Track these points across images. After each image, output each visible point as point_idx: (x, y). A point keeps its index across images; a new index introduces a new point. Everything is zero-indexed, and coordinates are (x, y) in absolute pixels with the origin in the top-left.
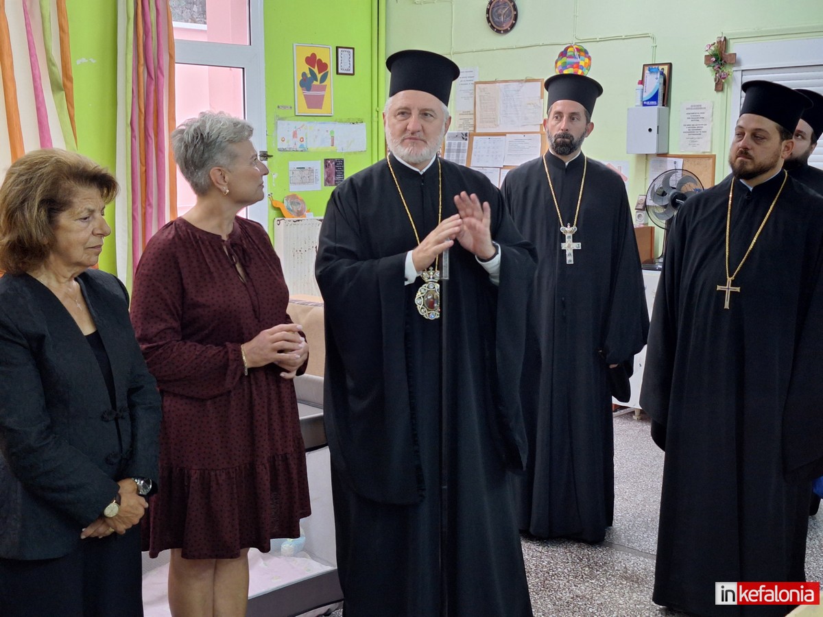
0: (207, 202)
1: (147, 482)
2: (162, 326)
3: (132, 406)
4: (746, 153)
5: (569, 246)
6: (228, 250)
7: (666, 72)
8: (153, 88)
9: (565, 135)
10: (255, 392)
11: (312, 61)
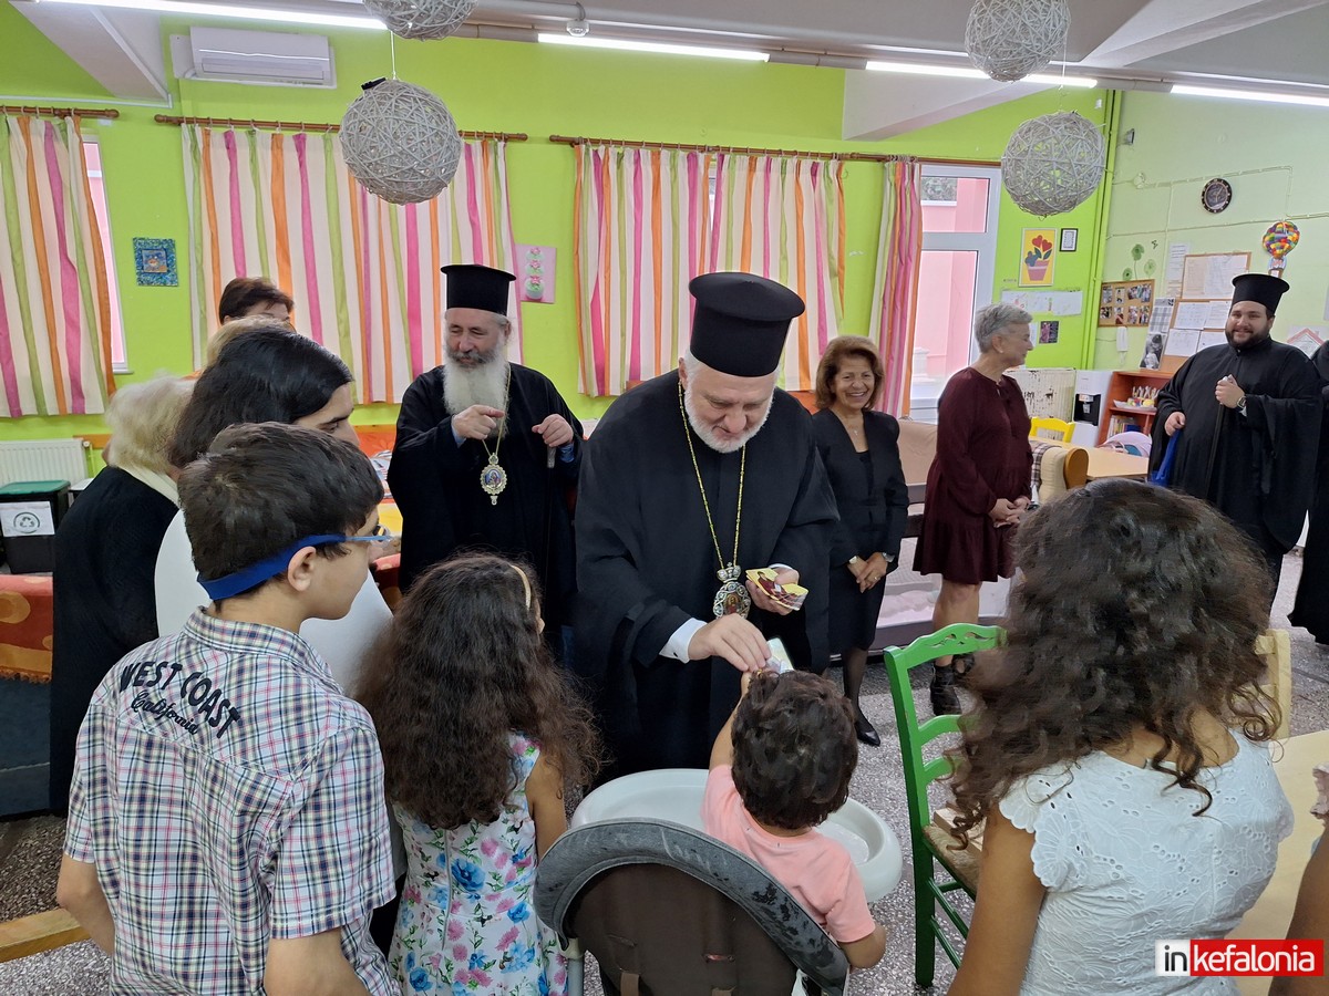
0: (988, 358)
11: (1038, 241)
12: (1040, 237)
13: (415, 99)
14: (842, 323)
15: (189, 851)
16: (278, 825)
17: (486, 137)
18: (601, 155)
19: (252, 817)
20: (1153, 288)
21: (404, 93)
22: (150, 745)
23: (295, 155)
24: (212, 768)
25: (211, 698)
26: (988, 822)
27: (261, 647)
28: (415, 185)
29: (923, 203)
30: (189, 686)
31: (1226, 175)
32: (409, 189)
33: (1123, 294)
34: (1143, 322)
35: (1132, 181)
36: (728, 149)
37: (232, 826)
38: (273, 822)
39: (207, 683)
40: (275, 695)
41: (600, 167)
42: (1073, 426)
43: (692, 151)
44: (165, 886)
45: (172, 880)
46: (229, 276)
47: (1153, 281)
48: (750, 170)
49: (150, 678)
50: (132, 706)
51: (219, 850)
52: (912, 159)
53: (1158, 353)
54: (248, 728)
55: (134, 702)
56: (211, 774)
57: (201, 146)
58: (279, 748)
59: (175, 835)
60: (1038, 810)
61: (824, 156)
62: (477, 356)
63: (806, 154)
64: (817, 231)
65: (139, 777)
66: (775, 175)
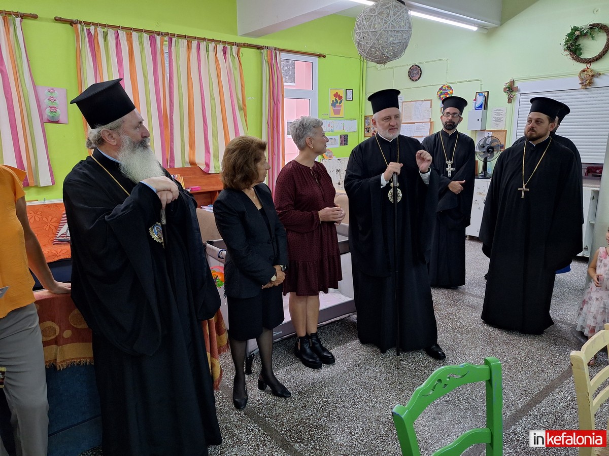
0: (305, 153)
1: (284, 266)
2: (288, 203)
3: (276, 236)
4: (533, 129)
5: (449, 169)
6: (313, 173)
7: (486, 95)
8: (276, 108)
9: (450, 121)
10: (323, 231)
11: (336, 95)
17: (6, 14)
18: (92, 32)
31: (419, 63)
36: (174, 35)
41: (92, 39)
43: (152, 34)
48: (188, 48)
61: (229, 43)
63: (219, 42)
64: (229, 84)
66: (203, 52)
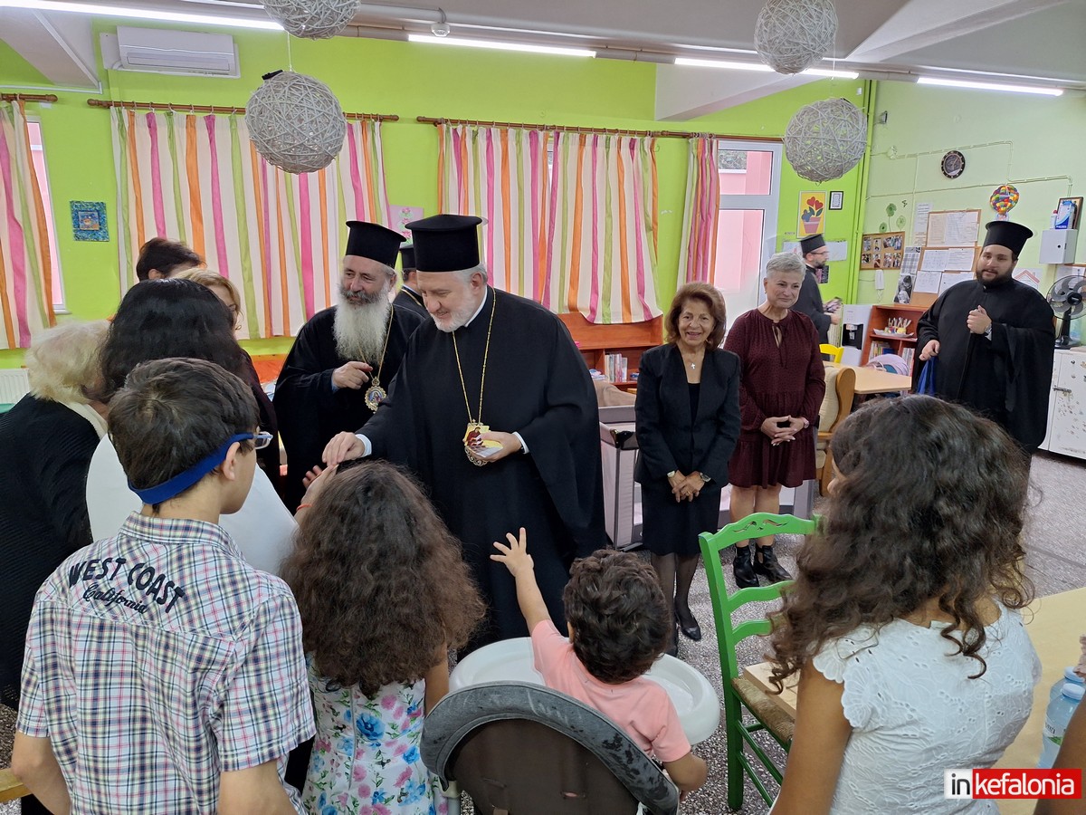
7: (1078, 204)
8: (704, 225)
11: (812, 202)
12: (813, 198)
13: (304, 87)
14: (656, 268)
15: (139, 714)
16: (224, 678)
17: (364, 118)
18: (460, 133)
19: (203, 673)
20: (904, 238)
21: (297, 82)
22: (102, 628)
23: (206, 132)
24: (164, 638)
25: (156, 582)
26: (802, 675)
27: (195, 537)
28: (306, 158)
29: (720, 171)
30: (134, 575)
31: (961, 148)
32: (303, 162)
33: (880, 244)
34: (896, 266)
35: (886, 153)
36: (562, 128)
37: (186, 682)
38: (219, 677)
39: (151, 570)
40: (212, 574)
41: (459, 142)
42: (842, 351)
43: (534, 130)
44: (120, 746)
45: (125, 740)
46: (151, 234)
47: (904, 232)
48: (581, 145)
49: (97, 572)
50: (84, 597)
51: (174, 705)
52: (711, 136)
53: (909, 291)
54: (192, 602)
55: (85, 594)
56: (163, 643)
57: (127, 125)
58: (221, 615)
59: (126, 702)
60: (845, 665)
61: (639, 133)
62: (364, 296)
63: (625, 132)
64: (635, 194)
65: (93, 656)
66: (601, 149)
